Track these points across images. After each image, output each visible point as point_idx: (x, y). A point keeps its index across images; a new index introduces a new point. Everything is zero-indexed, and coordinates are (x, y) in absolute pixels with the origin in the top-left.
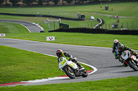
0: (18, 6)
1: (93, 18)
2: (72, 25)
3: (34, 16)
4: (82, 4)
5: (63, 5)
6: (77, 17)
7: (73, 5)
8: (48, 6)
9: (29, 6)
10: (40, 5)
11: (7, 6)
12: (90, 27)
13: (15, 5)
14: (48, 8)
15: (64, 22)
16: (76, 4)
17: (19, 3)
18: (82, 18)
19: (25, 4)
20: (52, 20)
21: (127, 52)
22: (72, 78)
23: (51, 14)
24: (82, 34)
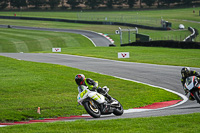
0: (79, 9)
1: (182, 26)
2: (154, 36)
3: (101, 23)
4: (168, 8)
5: (141, 8)
6: (160, 26)
7: (155, 9)
8: (120, 9)
9: (94, 9)
10: (109, 8)
11: (64, 9)
12: (179, 40)
13: (75, 8)
14: (120, 13)
15: (143, 32)
16: (160, 7)
17: (81, 5)
18: (167, 27)
19: (88, 7)
20: (126, 29)
21: (193, 78)
22: (95, 117)
23: (124, 21)
24: (167, 49)
